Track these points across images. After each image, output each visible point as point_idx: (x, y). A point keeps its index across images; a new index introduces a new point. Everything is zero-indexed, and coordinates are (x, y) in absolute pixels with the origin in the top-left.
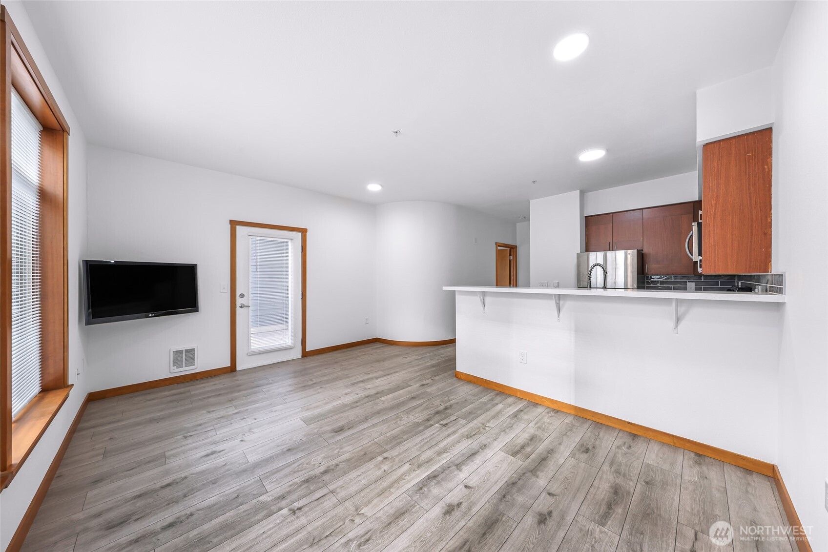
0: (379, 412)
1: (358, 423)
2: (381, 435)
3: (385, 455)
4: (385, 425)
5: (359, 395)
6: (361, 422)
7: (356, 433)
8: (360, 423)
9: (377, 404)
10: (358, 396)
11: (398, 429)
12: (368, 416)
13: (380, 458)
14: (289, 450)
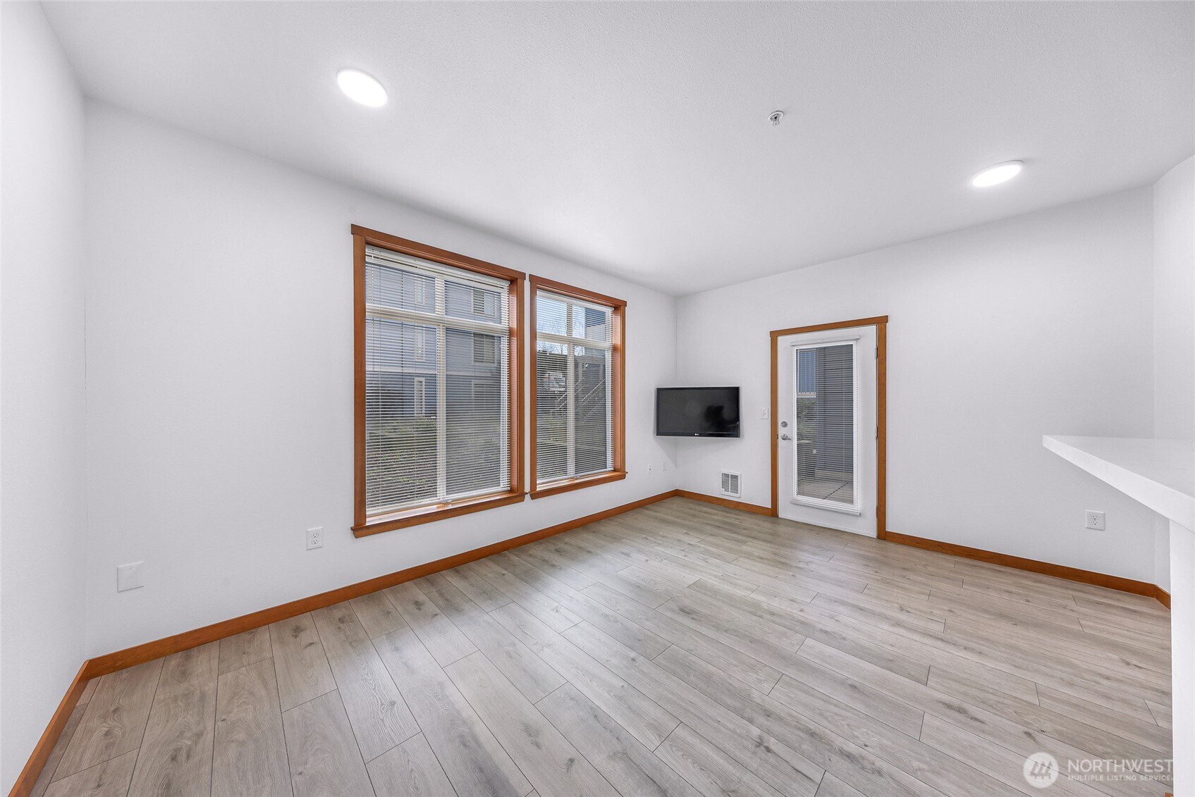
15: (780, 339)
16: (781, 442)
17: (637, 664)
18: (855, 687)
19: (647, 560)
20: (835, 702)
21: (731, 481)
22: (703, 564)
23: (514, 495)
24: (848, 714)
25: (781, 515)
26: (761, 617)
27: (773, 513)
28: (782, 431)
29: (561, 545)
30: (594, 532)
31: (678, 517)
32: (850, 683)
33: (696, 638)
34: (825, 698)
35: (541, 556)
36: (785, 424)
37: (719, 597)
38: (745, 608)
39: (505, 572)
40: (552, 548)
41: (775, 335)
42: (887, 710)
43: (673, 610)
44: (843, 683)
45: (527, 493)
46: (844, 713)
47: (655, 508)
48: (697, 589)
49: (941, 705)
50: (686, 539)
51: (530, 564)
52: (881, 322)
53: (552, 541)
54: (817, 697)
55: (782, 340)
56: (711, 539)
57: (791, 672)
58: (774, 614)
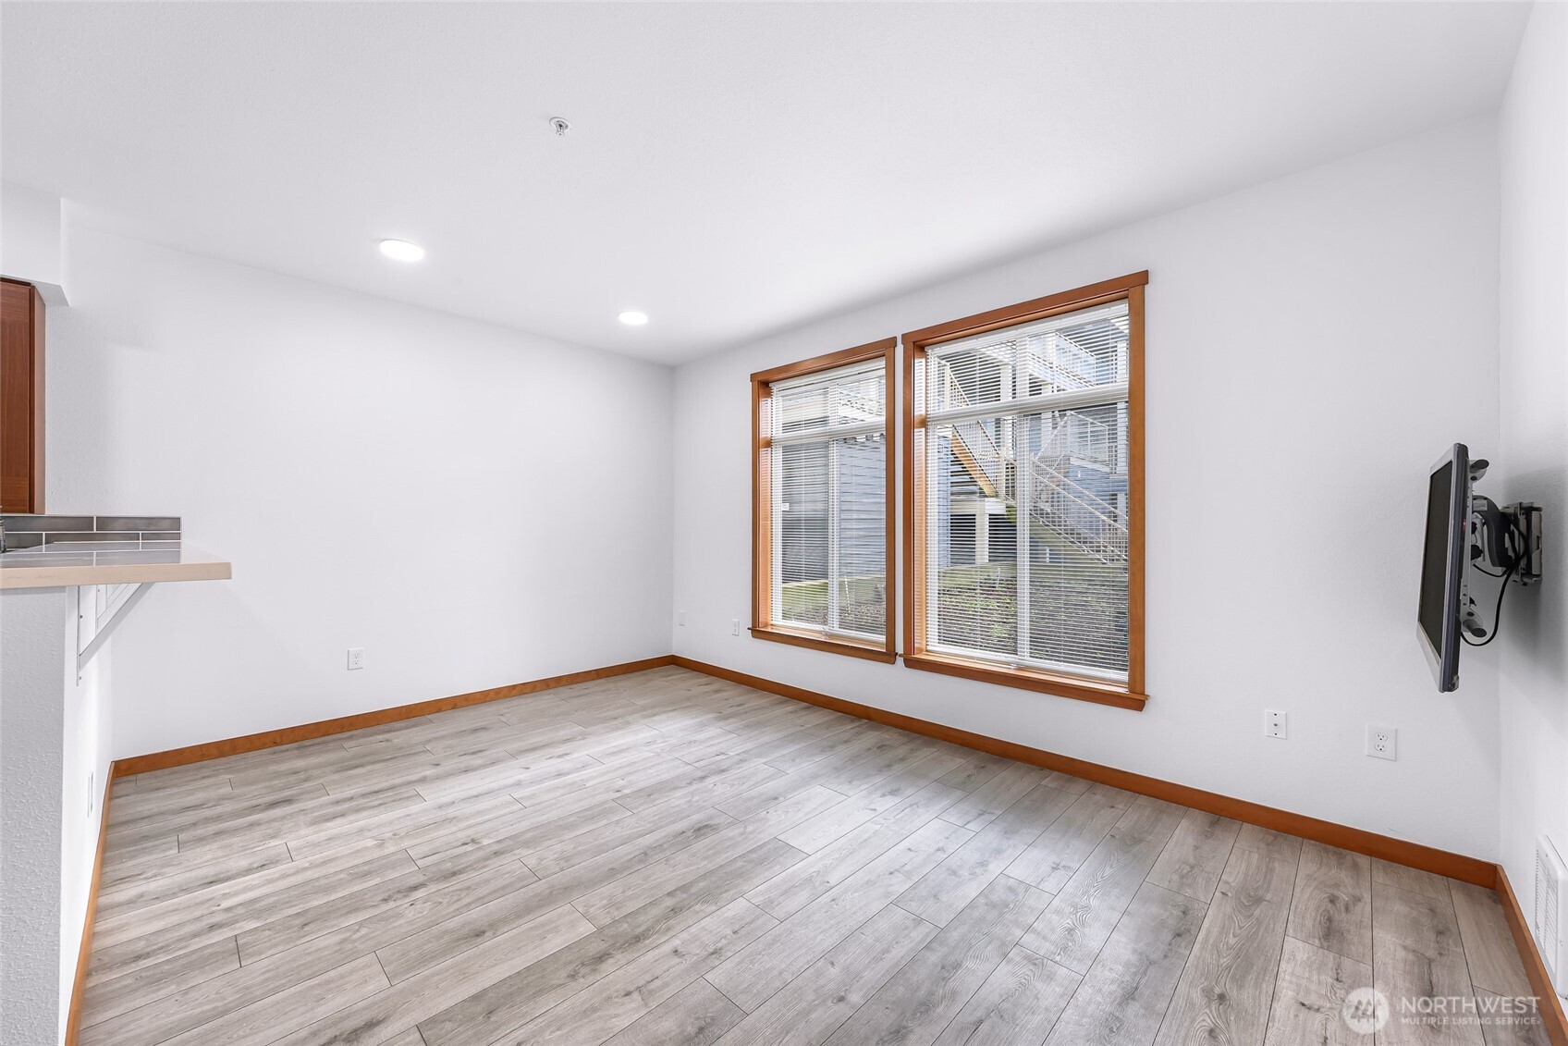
0: (612, 873)
1: (665, 846)
2: (617, 822)
3: (618, 794)
4: (603, 841)
5: (668, 948)
6: (658, 847)
7: (667, 825)
8: (661, 845)
9: (613, 904)
10: (676, 942)
11: (578, 833)
12: (641, 861)
13: (626, 791)
18: (478, 936)
20: (473, 906)
24: (451, 909)
32: (487, 934)
34: (486, 900)
42: (426, 947)
44: (494, 926)
46: (456, 906)
54: (490, 894)
57: (540, 887)
58: (675, 911)
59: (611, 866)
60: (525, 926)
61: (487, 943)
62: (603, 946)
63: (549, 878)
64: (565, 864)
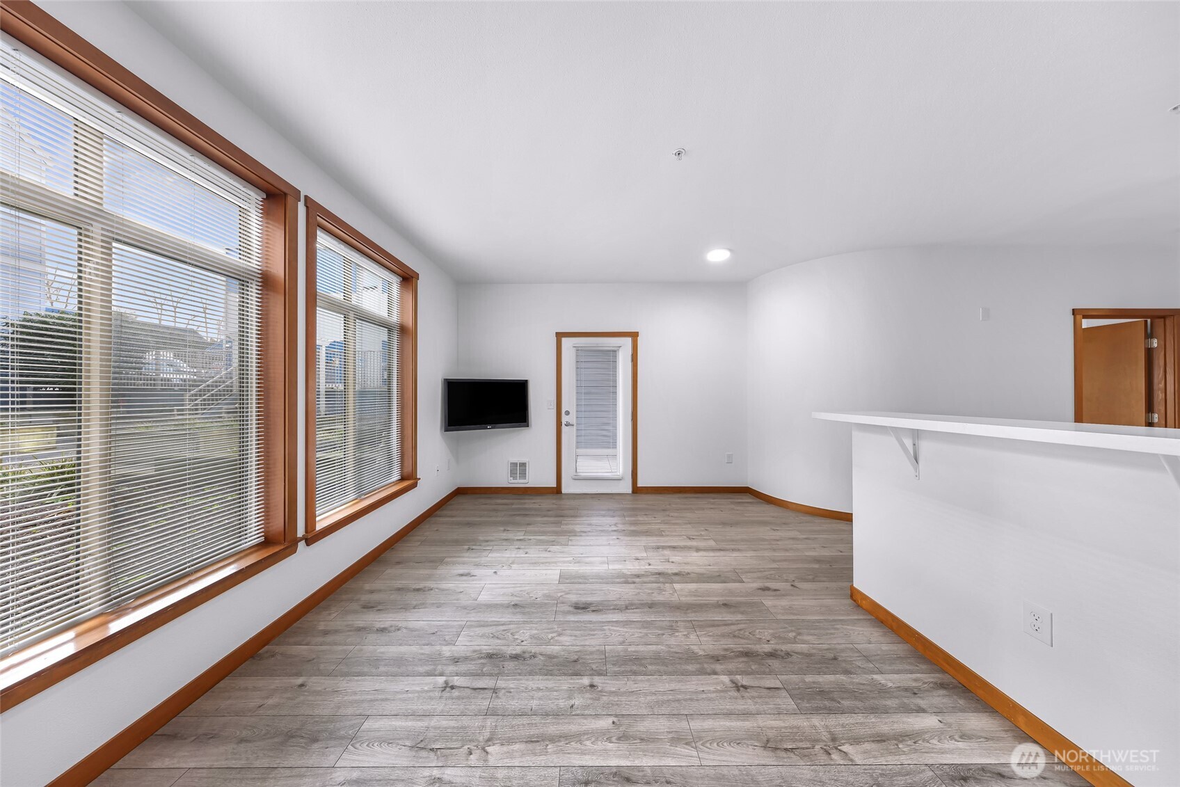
0: (651, 606)
1: (612, 608)
2: (622, 643)
3: (598, 680)
4: (643, 630)
5: (651, 567)
6: (616, 609)
7: (596, 622)
8: (614, 609)
9: (661, 591)
11: (654, 648)
12: (632, 605)
13: (586, 681)
14: (515, 605)
15: (564, 340)
16: (564, 429)
17: (600, 688)
19: (495, 572)
21: (519, 469)
22: (548, 555)
23: (282, 547)
25: (564, 491)
26: (634, 583)
27: (557, 490)
28: (565, 419)
29: (365, 598)
30: (398, 563)
31: (481, 517)
33: (615, 628)
35: (347, 626)
36: (567, 413)
37: (591, 580)
38: (618, 580)
39: (300, 681)
40: (355, 606)
41: (560, 336)
43: (569, 613)
45: (301, 539)
47: (445, 512)
48: (568, 581)
49: (760, 591)
50: (510, 536)
51: (340, 644)
52: (634, 336)
53: (344, 597)
54: (719, 626)
55: (566, 342)
56: (530, 528)
57: (692, 616)
58: (638, 576)
59: (651, 610)
60: (704, 599)
61: (721, 599)
62: (673, 577)
63: (685, 619)
64: (673, 624)
